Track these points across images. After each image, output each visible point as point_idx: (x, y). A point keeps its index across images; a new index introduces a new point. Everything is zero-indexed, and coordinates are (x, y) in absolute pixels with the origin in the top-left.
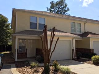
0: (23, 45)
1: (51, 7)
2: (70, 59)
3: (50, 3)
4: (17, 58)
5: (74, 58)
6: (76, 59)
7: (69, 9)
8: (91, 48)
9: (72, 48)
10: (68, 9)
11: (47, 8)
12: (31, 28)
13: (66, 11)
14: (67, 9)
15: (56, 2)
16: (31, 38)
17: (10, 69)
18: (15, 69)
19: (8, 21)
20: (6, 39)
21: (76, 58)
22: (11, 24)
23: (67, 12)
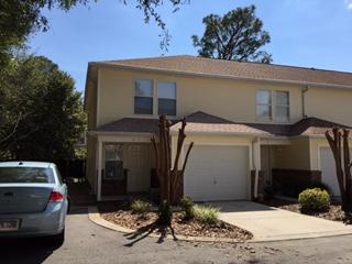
0: (117, 158)
1: (206, 34)
2: (246, 200)
3: (205, 20)
4: (102, 194)
5: (256, 196)
6: (261, 200)
7: (268, 37)
8: (312, 169)
9: (251, 168)
10: (266, 38)
11: (195, 38)
12: (136, 112)
13: (258, 44)
14: (263, 37)
15: (222, 16)
16: (137, 141)
17: (85, 216)
18: (98, 215)
19: (75, 85)
20: (68, 143)
21: (261, 195)
22: (83, 96)
23: (261, 49)
